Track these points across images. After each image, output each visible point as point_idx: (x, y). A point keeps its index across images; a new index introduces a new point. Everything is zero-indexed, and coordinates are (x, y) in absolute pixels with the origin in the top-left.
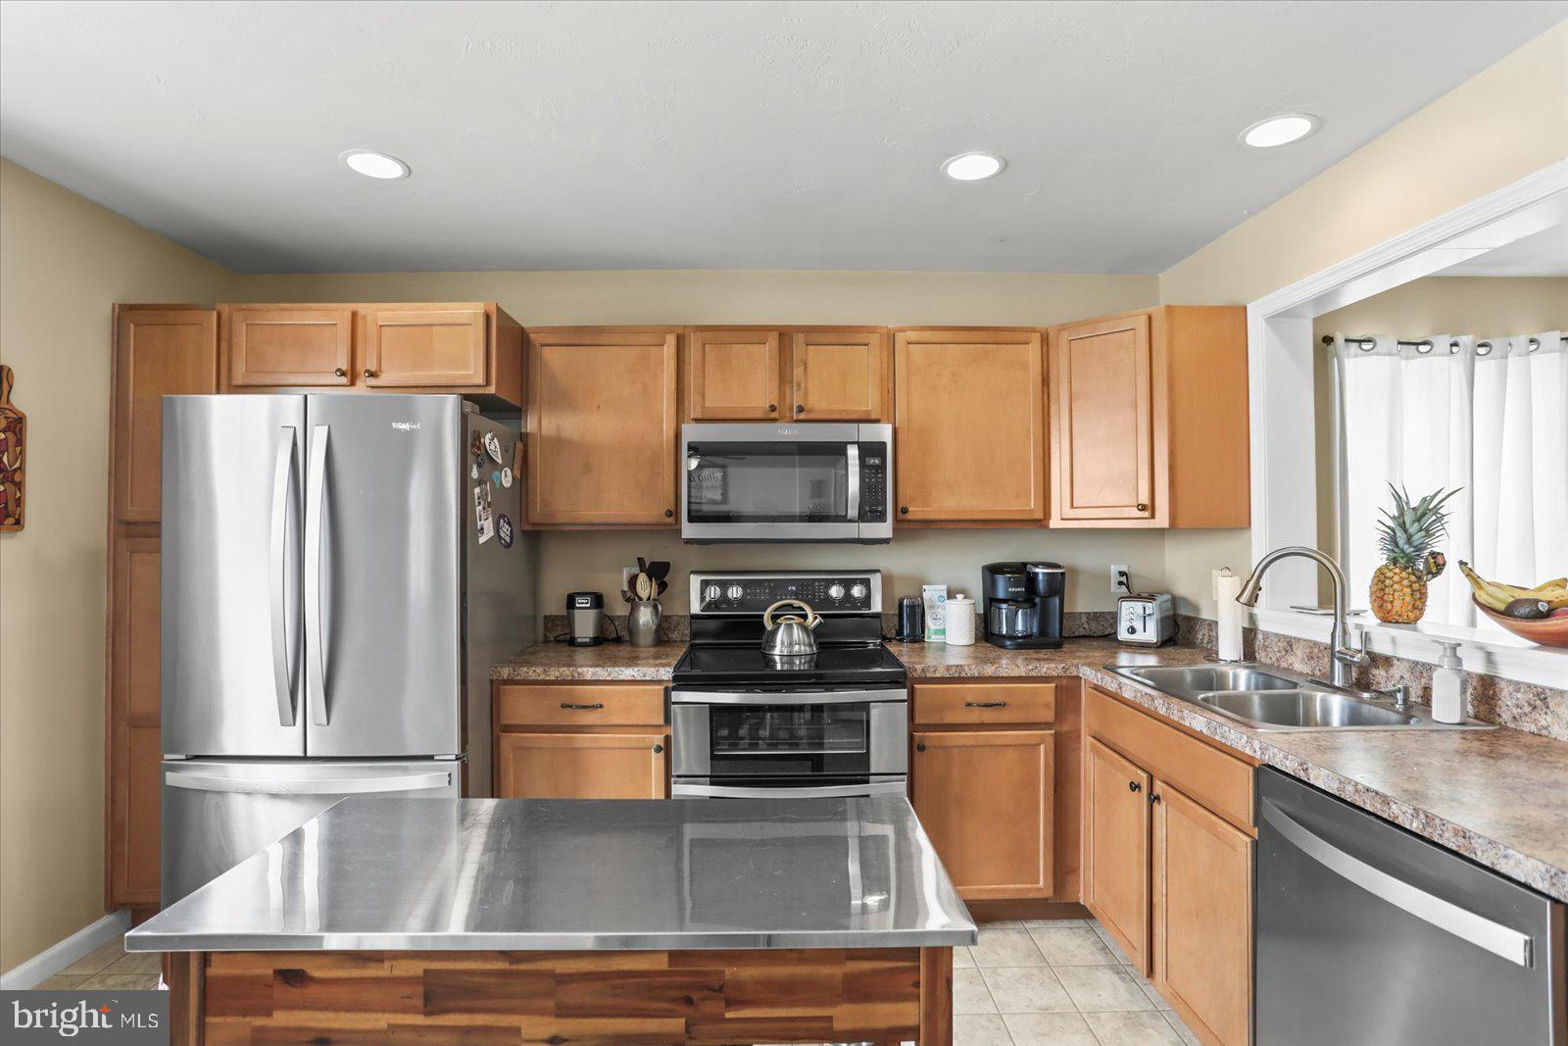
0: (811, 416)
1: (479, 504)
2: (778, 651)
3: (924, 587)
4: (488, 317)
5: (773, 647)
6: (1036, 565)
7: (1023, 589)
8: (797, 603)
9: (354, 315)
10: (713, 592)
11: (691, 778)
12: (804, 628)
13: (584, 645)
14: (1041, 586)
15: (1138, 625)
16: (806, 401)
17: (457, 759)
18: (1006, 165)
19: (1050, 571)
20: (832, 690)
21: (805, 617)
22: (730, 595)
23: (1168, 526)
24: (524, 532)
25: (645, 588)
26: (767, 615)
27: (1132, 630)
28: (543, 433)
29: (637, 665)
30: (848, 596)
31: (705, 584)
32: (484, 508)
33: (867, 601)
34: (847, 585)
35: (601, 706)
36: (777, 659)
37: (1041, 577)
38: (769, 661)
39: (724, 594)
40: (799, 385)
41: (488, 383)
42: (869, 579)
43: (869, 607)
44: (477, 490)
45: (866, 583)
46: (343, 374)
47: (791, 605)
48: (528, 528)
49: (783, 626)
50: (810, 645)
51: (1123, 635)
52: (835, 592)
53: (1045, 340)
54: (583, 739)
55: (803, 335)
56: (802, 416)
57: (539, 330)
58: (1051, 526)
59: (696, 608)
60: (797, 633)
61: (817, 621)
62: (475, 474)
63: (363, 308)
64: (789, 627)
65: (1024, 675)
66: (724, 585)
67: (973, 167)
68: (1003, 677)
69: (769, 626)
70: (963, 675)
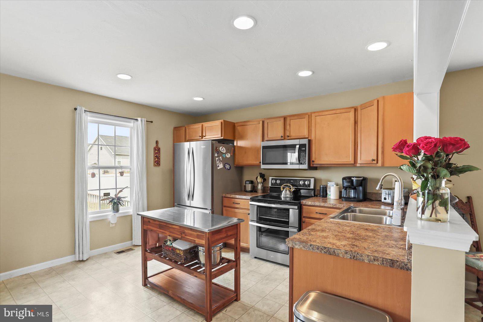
0: (291, 138)
1: (218, 161)
2: (283, 196)
3: (328, 182)
4: (222, 123)
5: (281, 195)
6: (353, 177)
7: (350, 184)
8: (289, 185)
9: (202, 125)
10: (274, 181)
11: (252, 221)
12: (290, 191)
13: (248, 192)
14: (355, 183)
15: (387, 198)
16: (290, 134)
17: (211, 210)
18: (313, 72)
19: (358, 179)
20: (281, 205)
21: (291, 188)
22: (277, 182)
23: (381, 166)
24: (235, 167)
25: (260, 180)
26: (282, 187)
27: (385, 199)
28: (238, 145)
29: (246, 196)
30: (304, 184)
31: (272, 179)
32: (219, 162)
33: (309, 185)
34: (305, 181)
35: (239, 204)
36: (282, 198)
37: (354, 181)
38: (281, 199)
39: (276, 182)
40: (288, 130)
41: (222, 136)
42: (310, 180)
43: (310, 187)
44: (217, 159)
45: (310, 181)
46: (200, 137)
47: (287, 185)
48: (235, 166)
49: (284, 190)
50: (291, 195)
51: (383, 200)
52: (301, 183)
53: (356, 110)
54: (237, 210)
55: (289, 118)
56: (289, 138)
57: (237, 123)
58: (357, 166)
59: (270, 185)
60: (288, 192)
61: (293, 189)
62: (216, 155)
63: (204, 124)
64: (286, 190)
65: (332, 206)
66: (276, 180)
67: (305, 74)
68: (325, 207)
69: (282, 189)
70: (315, 205)
